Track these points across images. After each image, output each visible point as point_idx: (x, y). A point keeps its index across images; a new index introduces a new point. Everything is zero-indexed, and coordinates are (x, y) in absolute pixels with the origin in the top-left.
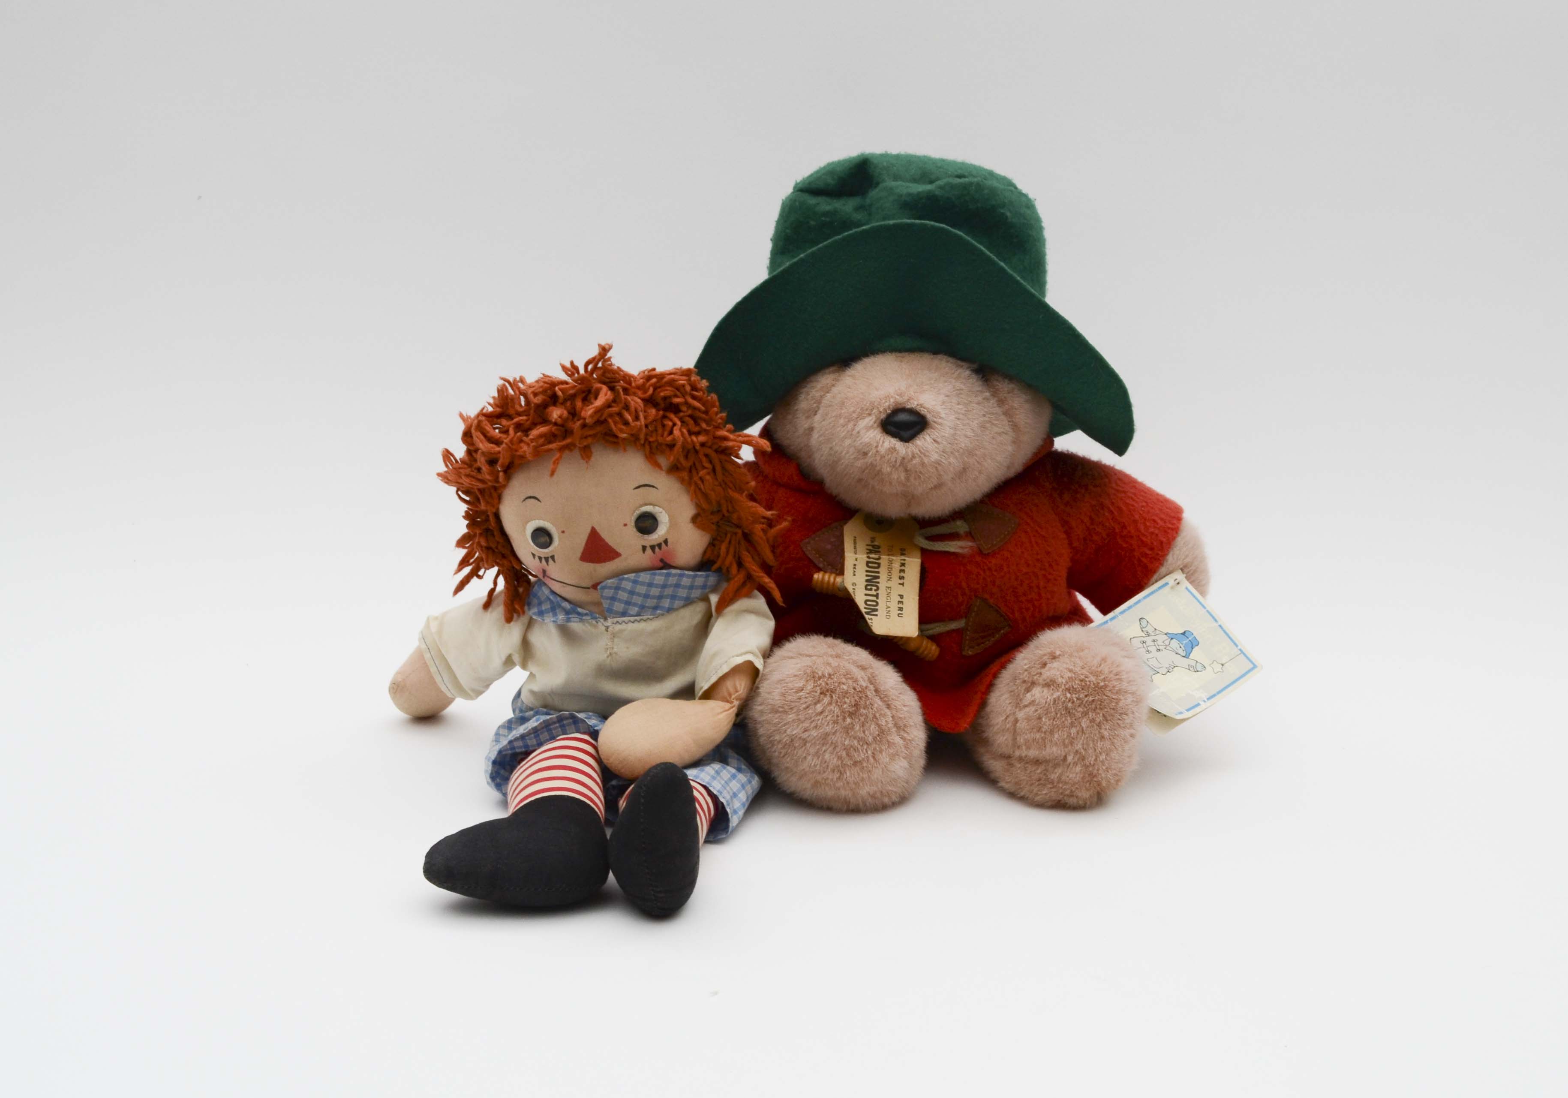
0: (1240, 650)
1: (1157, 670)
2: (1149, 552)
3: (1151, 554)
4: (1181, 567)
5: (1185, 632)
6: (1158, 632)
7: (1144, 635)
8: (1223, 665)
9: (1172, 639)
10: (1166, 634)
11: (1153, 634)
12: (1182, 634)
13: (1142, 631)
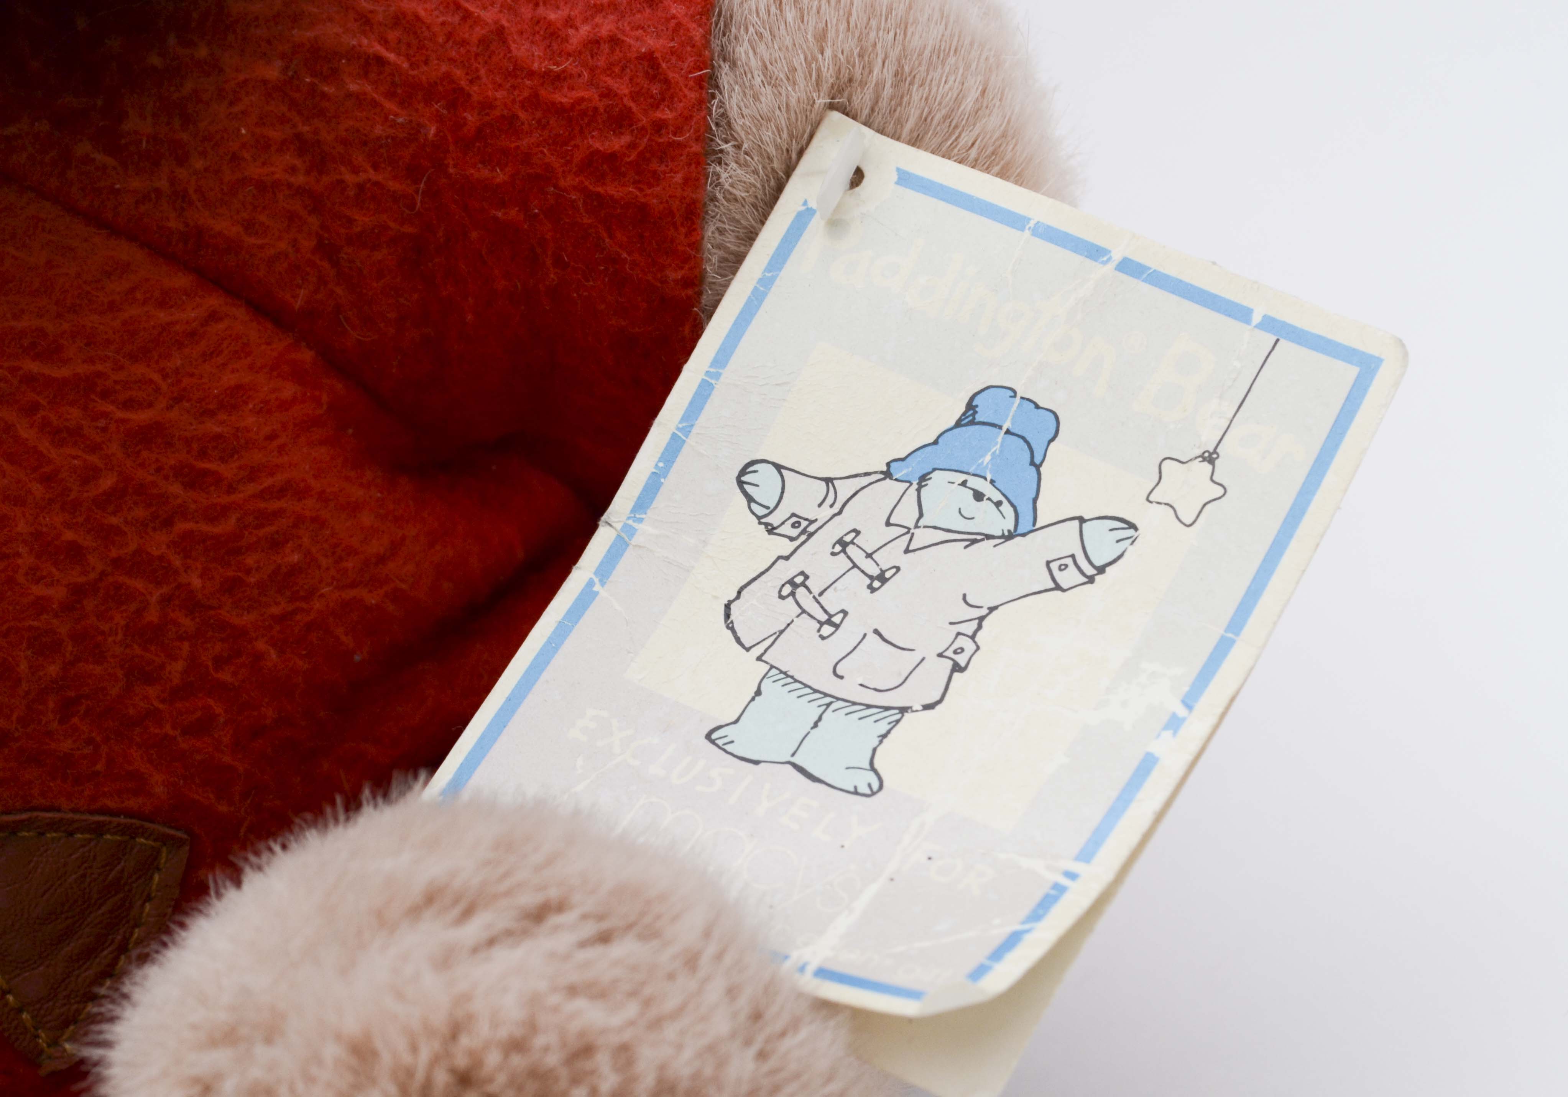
0: (1269, 324)
1: (895, 699)
2: (617, 143)
3: (632, 146)
4: (822, 101)
5: (971, 406)
6: (845, 489)
7: (787, 547)
8: (1210, 458)
9: (924, 479)
10: (887, 474)
11: (826, 512)
12: (958, 424)
13: (771, 530)
